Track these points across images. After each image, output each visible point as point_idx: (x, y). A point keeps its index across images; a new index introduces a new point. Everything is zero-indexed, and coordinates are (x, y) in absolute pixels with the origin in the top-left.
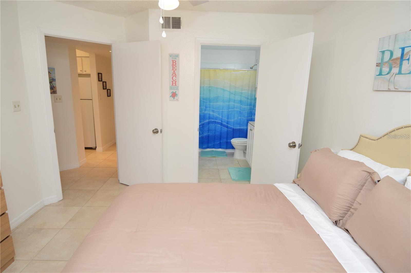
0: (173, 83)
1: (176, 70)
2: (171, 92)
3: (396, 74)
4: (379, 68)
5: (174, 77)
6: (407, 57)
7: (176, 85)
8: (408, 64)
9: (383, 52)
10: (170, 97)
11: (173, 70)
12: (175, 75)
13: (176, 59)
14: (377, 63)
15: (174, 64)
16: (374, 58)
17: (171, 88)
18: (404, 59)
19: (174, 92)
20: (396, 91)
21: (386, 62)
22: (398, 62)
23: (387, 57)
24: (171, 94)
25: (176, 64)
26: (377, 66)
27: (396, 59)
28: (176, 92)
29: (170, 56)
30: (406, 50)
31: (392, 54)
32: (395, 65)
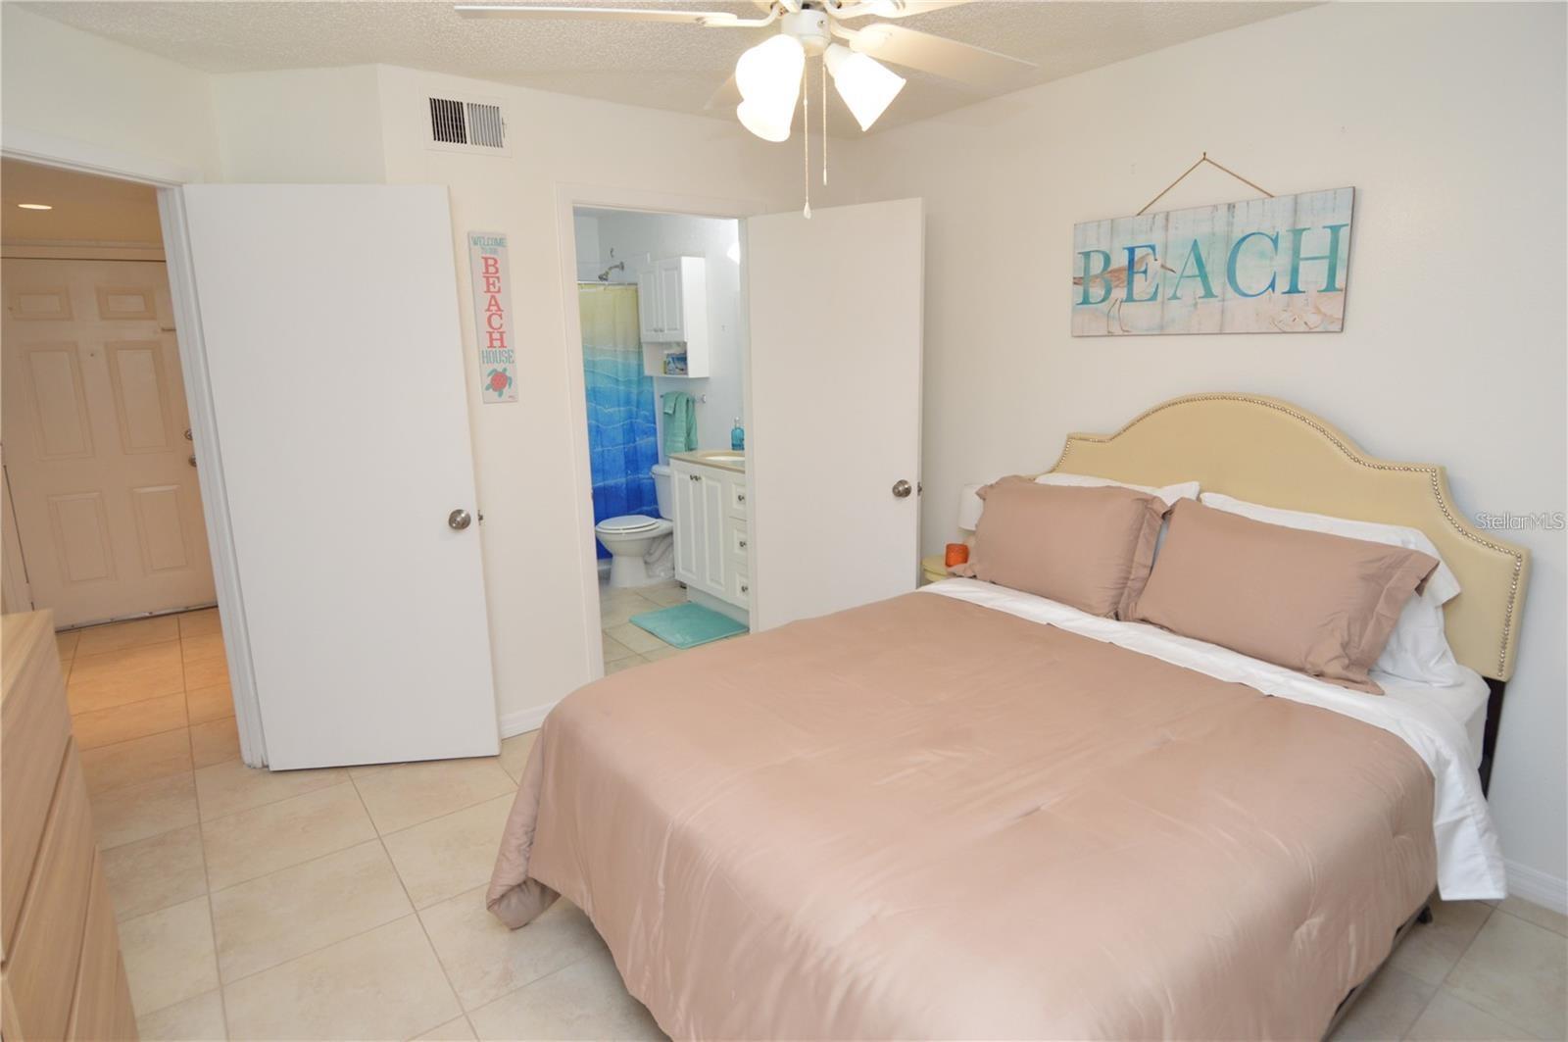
0: (492, 340)
1: (499, 291)
2: (489, 371)
3: (1121, 302)
4: (1080, 289)
5: (494, 317)
6: (1141, 266)
7: (502, 346)
8: (1146, 280)
9: (1087, 255)
10: (487, 389)
11: (488, 291)
12: (499, 309)
13: (495, 251)
14: (1074, 278)
15: (492, 270)
16: (1066, 267)
17: (485, 358)
18: (1135, 270)
19: (500, 370)
20: (1126, 333)
21: (1096, 277)
22: (1124, 275)
23: (1097, 265)
24: (488, 380)
25: (497, 270)
26: (1075, 283)
27: (1119, 270)
28: (505, 370)
29: (475, 244)
30: (1138, 253)
31: (1107, 259)
32: (1117, 283)
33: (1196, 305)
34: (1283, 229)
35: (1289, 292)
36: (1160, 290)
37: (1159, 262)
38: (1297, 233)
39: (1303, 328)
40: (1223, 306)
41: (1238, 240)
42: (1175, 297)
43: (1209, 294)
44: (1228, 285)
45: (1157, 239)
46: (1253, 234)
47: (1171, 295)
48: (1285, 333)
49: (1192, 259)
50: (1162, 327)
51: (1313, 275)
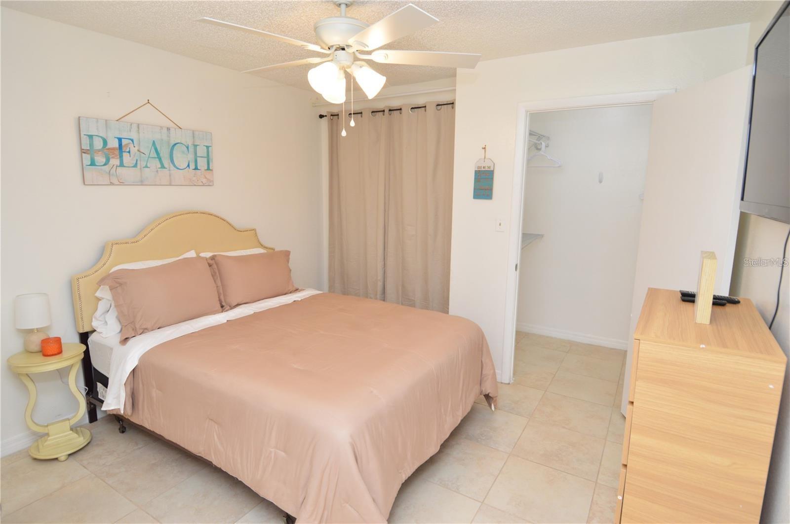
3: (117, 166)
6: (126, 149)
9: (90, 137)
18: (123, 150)
20: (122, 184)
21: (99, 151)
22: (117, 152)
23: (98, 144)
27: (113, 149)
30: (124, 142)
31: (105, 142)
32: (113, 156)
33: (157, 171)
34: (190, 143)
35: (194, 169)
36: (138, 162)
37: (136, 148)
38: (195, 146)
39: (201, 184)
40: (170, 173)
41: (173, 144)
42: (146, 167)
43: (163, 167)
44: (171, 164)
45: (134, 135)
46: (177, 143)
47: (144, 166)
48: (195, 185)
49: (153, 150)
50: (142, 181)
51: (202, 163)
